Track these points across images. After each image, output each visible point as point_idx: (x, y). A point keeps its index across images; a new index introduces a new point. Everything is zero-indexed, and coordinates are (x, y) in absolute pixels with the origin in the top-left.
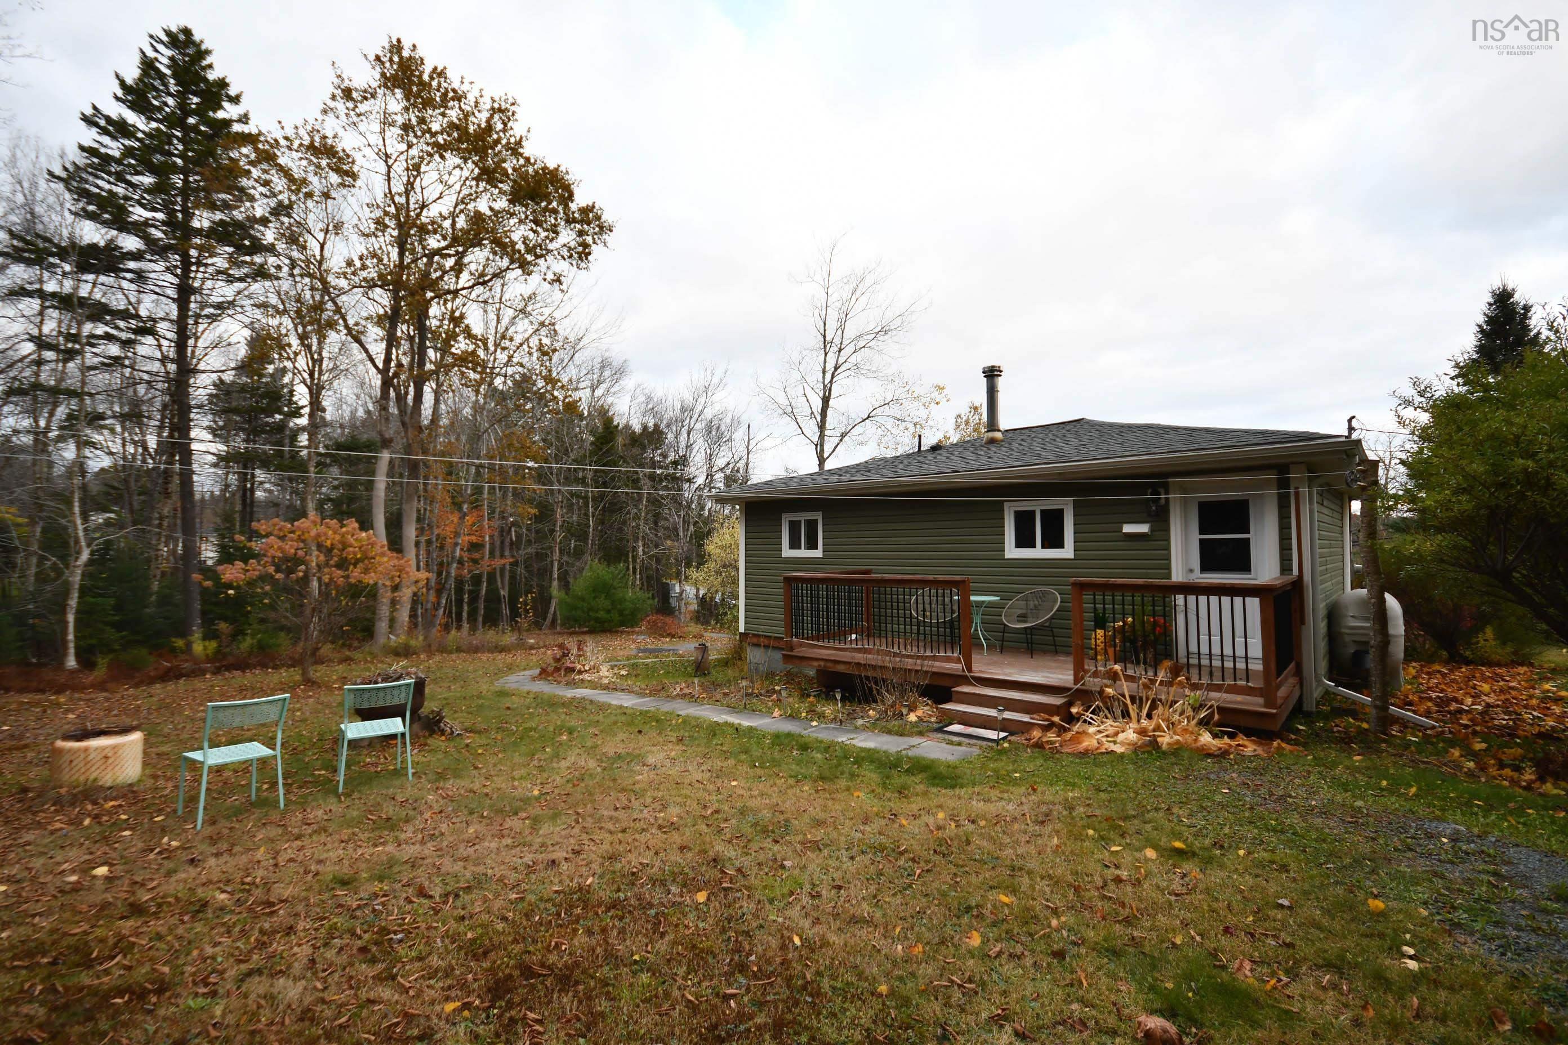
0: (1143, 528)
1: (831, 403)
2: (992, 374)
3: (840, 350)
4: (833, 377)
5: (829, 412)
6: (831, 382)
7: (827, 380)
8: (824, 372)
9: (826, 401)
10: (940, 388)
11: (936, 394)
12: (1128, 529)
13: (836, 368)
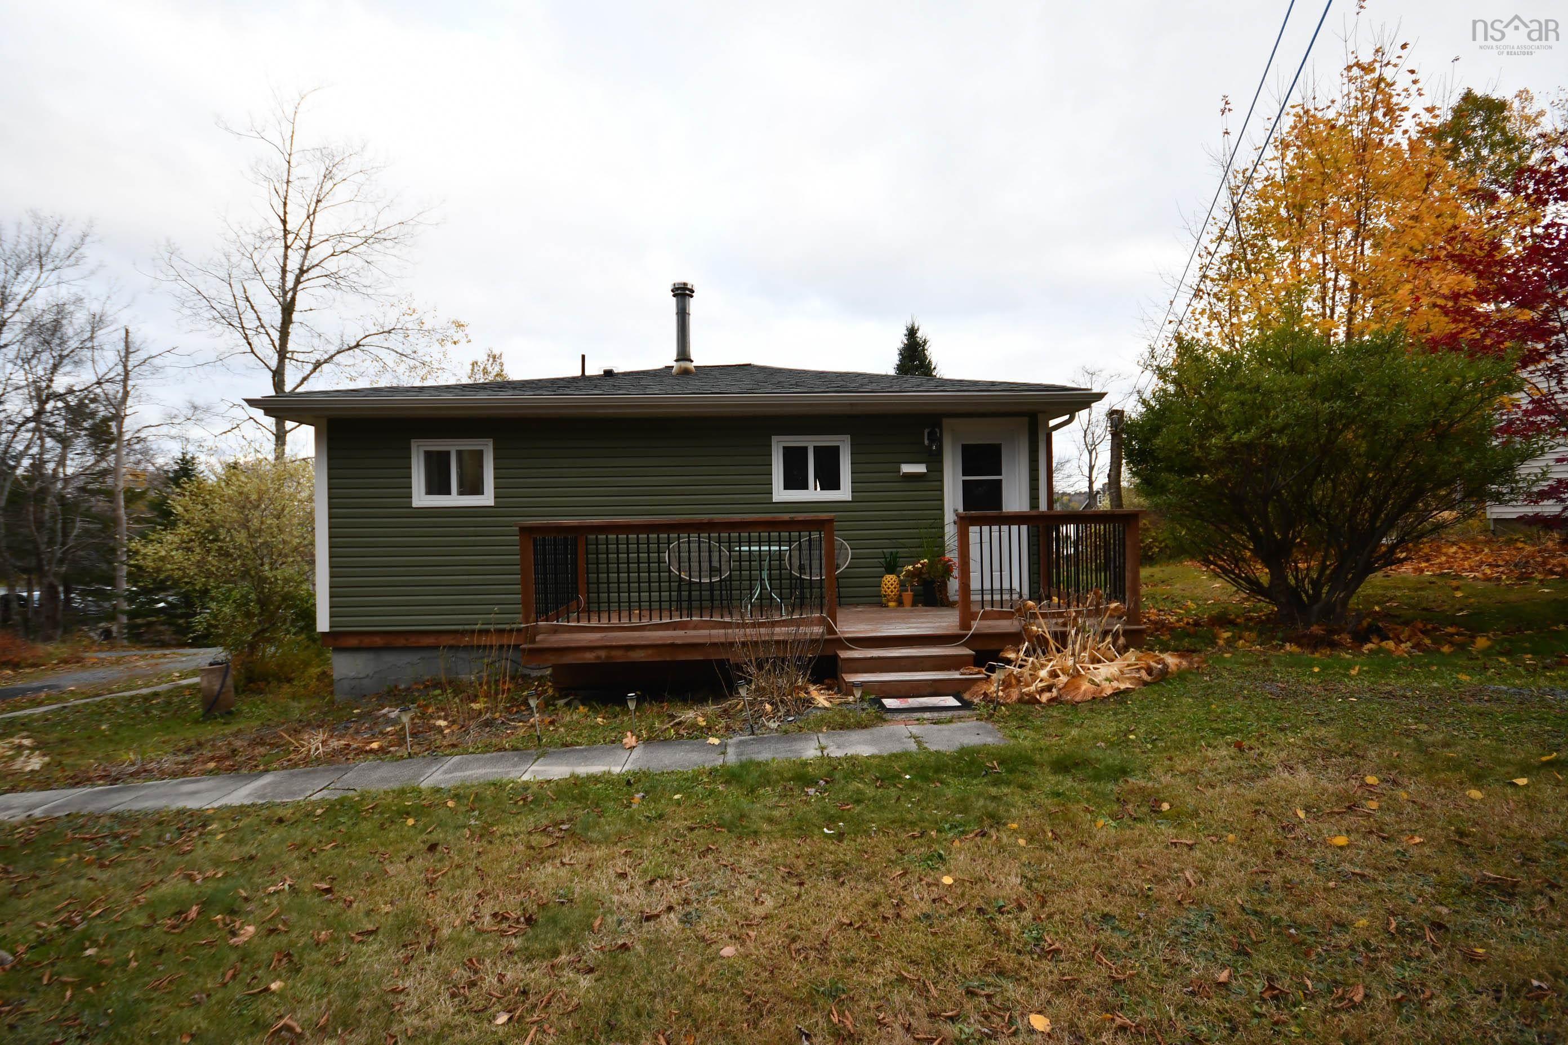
0: (921, 469)
1: (296, 316)
2: (682, 293)
3: (308, 248)
4: (298, 282)
5: (293, 329)
6: (294, 290)
7: (290, 284)
8: (284, 271)
9: (288, 309)
10: (459, 325)
11: (452, 331)
12: (907, 468)
13: (302, 272)
